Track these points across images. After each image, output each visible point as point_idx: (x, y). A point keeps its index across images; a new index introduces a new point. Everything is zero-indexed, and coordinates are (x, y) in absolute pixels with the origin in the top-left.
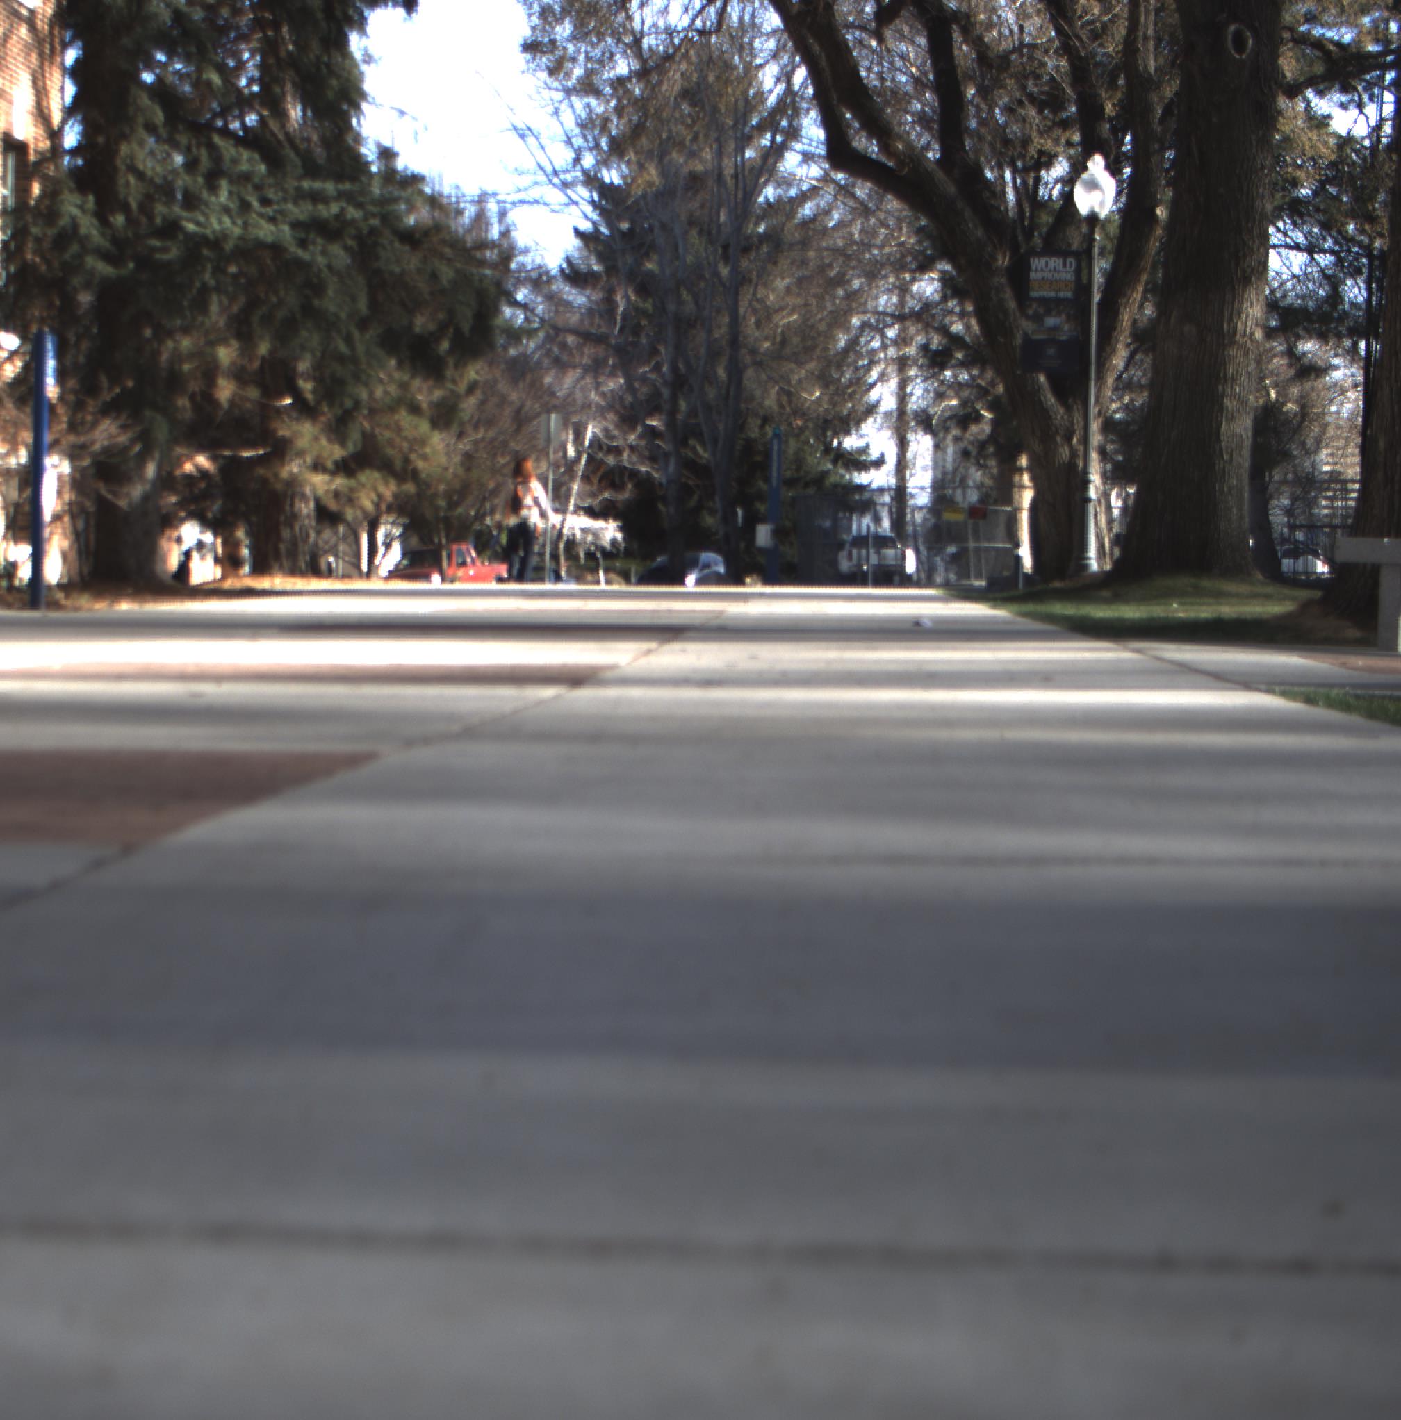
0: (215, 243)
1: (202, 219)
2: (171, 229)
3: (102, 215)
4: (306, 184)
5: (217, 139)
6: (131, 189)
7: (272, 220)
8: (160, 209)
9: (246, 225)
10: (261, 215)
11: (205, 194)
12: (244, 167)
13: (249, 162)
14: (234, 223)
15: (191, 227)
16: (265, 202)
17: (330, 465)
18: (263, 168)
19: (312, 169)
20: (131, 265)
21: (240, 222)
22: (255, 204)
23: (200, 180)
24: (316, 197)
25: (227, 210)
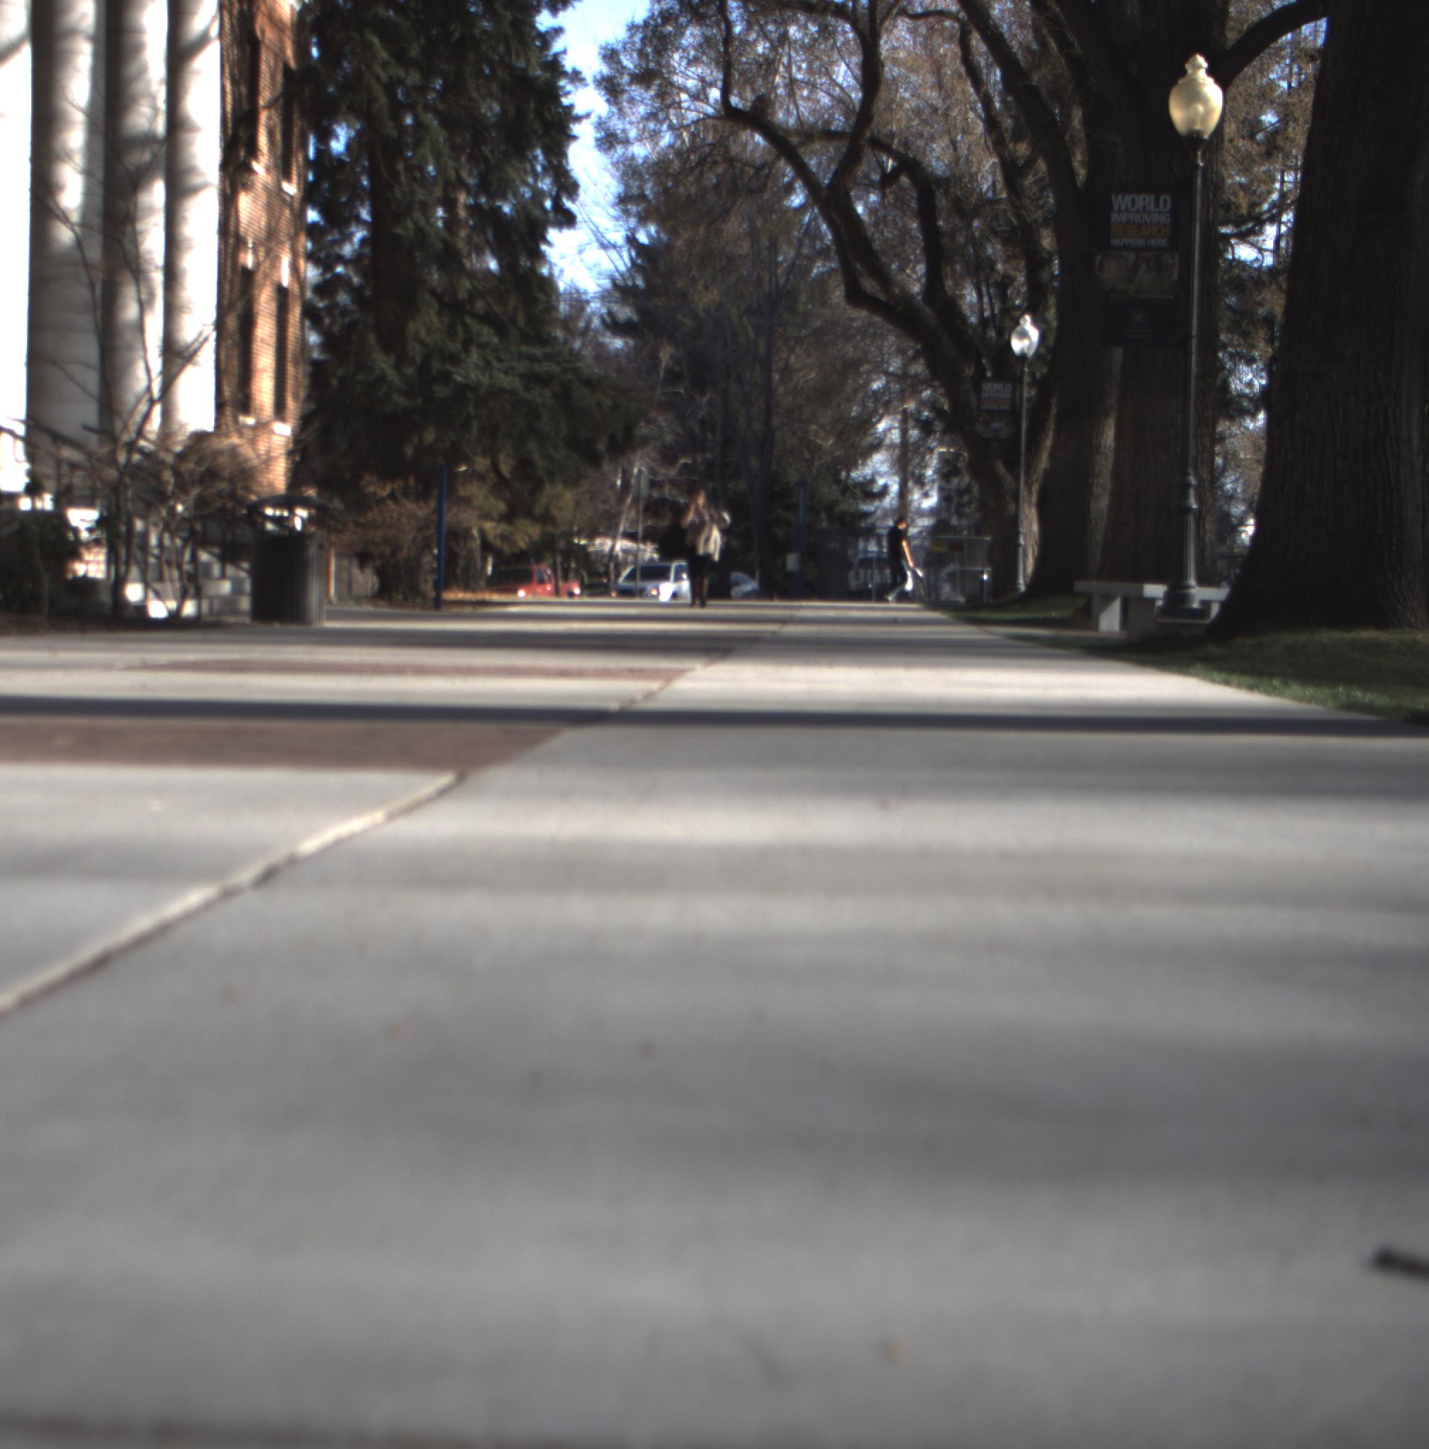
0: (475, 388)
1: (463, 372)
2: (445, 377)
3: (397, 367)
4: (524, 349)
5: (468, 320)
6: (415, 350)
7: (506, 373)
8: (436, 365)
9: (491, 377)
10: (499, 370)
11: (463, 356)
12: (485, 339)
13: (487, 334)
14: (483, 374)
15: (459, 378)
16: (500, 360)
17: (496, 516)
18: (496, 340)
19: (526, 339)
20: (420, 401)
21: (487, 375)
22: (495, 363)
23: (459, 346)
24: (531, 358)
25: (477, 366)
